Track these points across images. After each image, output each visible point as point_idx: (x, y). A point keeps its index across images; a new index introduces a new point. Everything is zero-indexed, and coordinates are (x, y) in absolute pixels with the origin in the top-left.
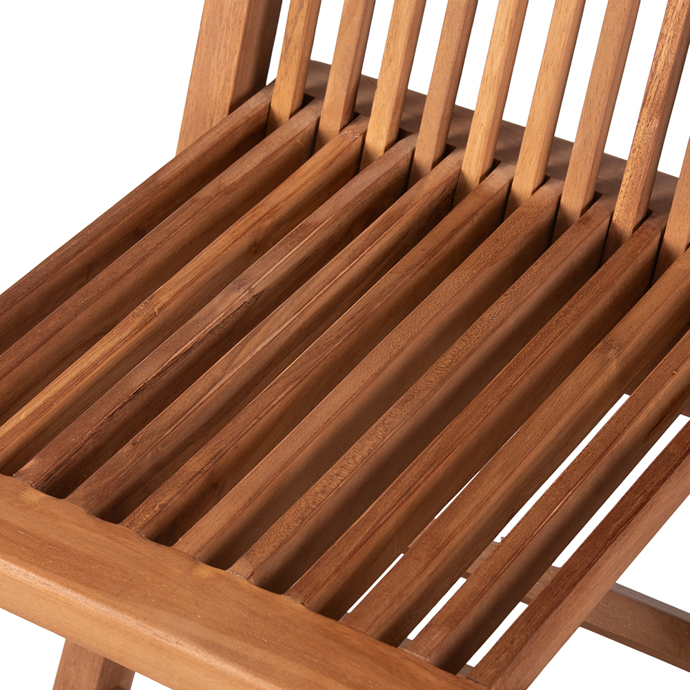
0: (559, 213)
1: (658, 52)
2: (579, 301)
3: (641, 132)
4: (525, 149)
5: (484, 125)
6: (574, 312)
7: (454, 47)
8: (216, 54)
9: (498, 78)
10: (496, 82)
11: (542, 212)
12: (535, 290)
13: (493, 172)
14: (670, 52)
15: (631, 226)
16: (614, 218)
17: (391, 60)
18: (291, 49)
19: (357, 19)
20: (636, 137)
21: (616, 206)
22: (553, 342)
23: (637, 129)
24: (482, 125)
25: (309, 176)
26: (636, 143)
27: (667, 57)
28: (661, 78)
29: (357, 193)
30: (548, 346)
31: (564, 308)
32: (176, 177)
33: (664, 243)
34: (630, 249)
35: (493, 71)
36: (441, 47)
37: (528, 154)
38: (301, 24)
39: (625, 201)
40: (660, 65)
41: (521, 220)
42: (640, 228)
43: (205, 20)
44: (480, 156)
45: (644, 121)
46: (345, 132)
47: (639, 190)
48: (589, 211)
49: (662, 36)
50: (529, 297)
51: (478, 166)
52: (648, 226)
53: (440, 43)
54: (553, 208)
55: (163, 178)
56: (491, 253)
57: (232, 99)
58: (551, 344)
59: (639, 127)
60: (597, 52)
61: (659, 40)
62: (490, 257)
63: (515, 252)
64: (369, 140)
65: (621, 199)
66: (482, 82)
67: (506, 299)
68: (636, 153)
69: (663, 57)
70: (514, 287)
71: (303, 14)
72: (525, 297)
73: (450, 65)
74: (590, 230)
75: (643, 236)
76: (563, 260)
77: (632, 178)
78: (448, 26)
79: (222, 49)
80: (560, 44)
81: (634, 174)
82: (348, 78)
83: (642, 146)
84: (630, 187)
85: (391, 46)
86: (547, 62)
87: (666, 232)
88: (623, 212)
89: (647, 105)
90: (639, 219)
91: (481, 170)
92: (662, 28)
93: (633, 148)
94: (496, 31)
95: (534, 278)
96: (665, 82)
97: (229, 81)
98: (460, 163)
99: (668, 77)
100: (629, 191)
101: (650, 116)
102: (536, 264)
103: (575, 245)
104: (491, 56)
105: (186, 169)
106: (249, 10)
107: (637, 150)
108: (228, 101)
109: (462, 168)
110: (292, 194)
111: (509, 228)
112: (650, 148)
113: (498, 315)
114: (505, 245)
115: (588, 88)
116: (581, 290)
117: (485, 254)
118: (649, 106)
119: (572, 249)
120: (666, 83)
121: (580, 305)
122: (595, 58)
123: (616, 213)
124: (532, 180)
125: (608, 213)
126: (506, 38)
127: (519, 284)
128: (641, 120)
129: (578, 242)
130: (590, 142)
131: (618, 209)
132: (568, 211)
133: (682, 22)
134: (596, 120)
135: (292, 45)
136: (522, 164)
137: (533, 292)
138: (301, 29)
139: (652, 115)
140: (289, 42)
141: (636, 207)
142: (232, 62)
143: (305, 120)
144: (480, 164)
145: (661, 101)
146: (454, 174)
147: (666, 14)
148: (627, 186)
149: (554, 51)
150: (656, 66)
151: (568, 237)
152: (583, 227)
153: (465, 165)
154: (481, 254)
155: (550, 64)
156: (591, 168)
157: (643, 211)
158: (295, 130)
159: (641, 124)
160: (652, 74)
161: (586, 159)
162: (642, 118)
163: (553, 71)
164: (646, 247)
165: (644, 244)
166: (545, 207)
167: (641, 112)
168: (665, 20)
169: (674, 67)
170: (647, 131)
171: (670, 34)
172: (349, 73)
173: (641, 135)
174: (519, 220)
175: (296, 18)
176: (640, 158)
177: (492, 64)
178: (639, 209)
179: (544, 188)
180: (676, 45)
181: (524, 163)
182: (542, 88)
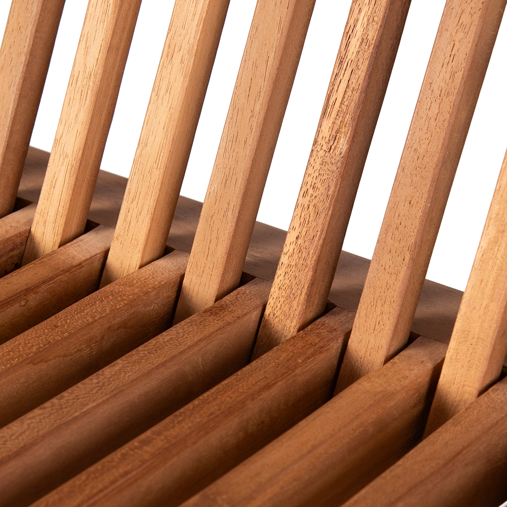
0: (179, 302)
1: (352, 22)
2: (174, 427)
3: (319, 161)
4: (132, 195)
5: (70, 156)
6: (159, 443)
7: (30, 27)
9: (95, 75)
10: (91, 84)
11: (147, 293)
12: (98, 405)
13: (81, 238)
14: (371, 20)
15: (294, 324)
16: (267, 312)
20: (310, 171)
21: (272, 290)
22: (106, 488)
23: (311, 156)
24: (67, 156)
26: (309, 180)
27: (366, 29)
28: (353, 66)
30: (96, 494)
31: (143, 436)
33: (347, 353)
34: (284, 356)
35: (88, 66)
36: (10, 29)
37: (135, 203)
39: (287, 282)
40: (355, 43)
41: (105, 302)
42: (310, 327)
44: (61, 209)
45: (323, 142)
47: (311, 262)
48: (227, 297)
50: (84, 414)
51: (57, 224)
52: (323, 325)
53: (8, 23)
54: (172, 293)
56: (39, 344)
58: (101, 491)
59: (315, 152)
60: (252, 26)
62: (34, 349)
63: (87, 351)
65: (281, 278)
67: (41, 414)
68: (308, 198)
69: (359, 29)
70: (62, 397)
72: (77, 414)
74: (221, 324)
75: (312, 338)
76: (163, 364)
77: (300, 241)
80: (194, 15)
81: (303, 233)
83: (319, 185)
84: (295, 256)
86: (172, 47)
87: (352, 335)
88: (282, 300)
89: (330, 115)
91: (61, 231)
93: (304, 189)
95: (103, 385)
98: (30, 222)
99: (367, 63)
100: (293, 263)
101: (334, 133)
102: (114, 366)
103: (189, 343)
107: (311, 191)
109: (33, 229)
111: (83, 311)
112: (332, 189)
113: (17, 438)
114: (66, 334)
115: (236, 87)
116: (182, 410)
117: (26, 344)
118: (334, 115)
119: (182, 348)
120: (363, 74)
121: (173, 432)
122: (250, 36)
123: (271, 301)
124: (141, 247)
125: (259, 302)
126: (111, 9)
127: (72, 393)
128: (319, 140)
129: (196, 339)
130: (234, 181)
131: (275, 296)
132: (194, 299)
134: (245, 142)
136: (125, 220)
137: (95, 407)
139: (337, 132)
141: (304, 291)
145: (353, 105)
146: (16, 236)
148: (292, 255)
149: (183, 27)
150: (347, 45)
151: (181, 331)
152: (210, 318)
153: (38, 223)
154: (19, 344)
155: (176, 50)
156: (234, 224)
157: (317, 301)
159: (319, 148)
160: (341, 60)
161: (228, 209)
162: (321, 136)
163: (182, 62)
164: (313, 355)
165: (311, 351)
166: (154, 288)
167: (320, 126)
170: (328, 160)
173: (317, 166)
174: (102, 301)
176: (315, 206)
177: (86, 54)
178: (309, 295)
179: (161, 263)
180: (383, 9)
181: (128, 219)
182: (162, 91)
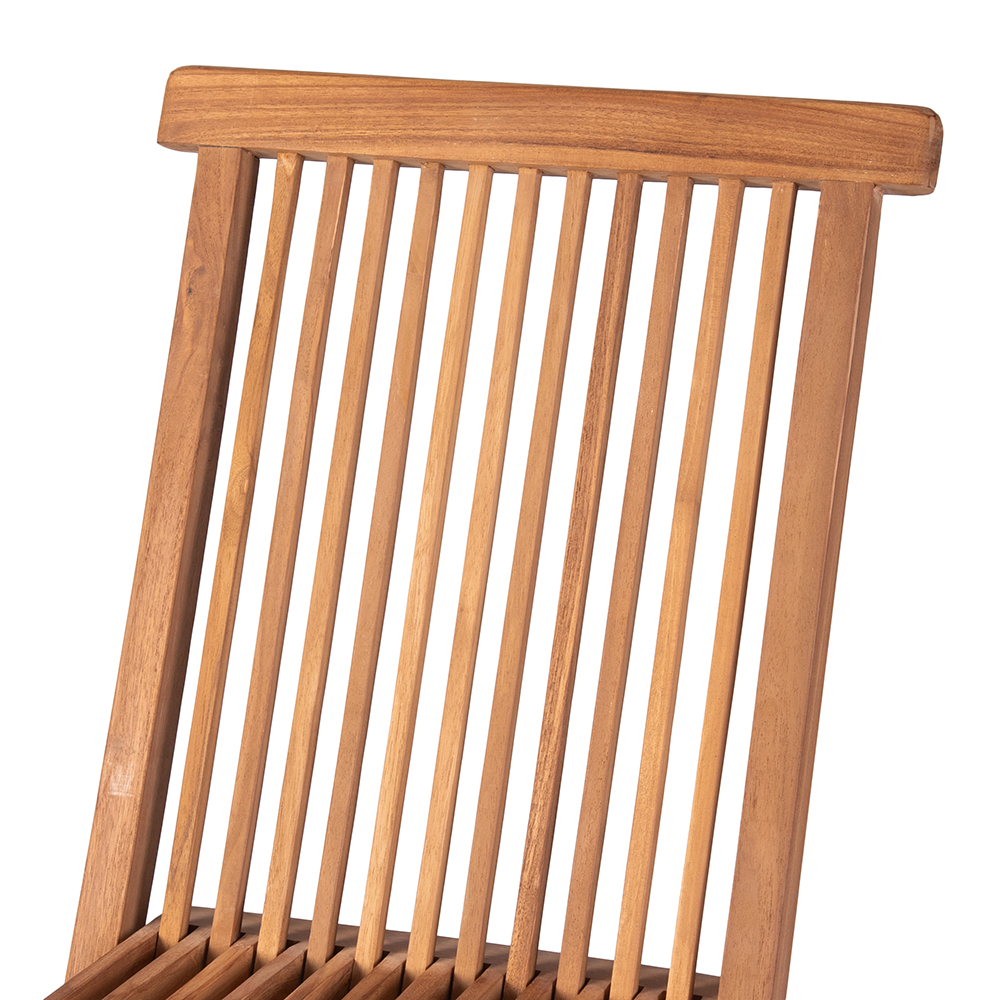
0: (454, 983)
5: (374, 914)
7: (339, 848)
8: (102, 894)
9: (384, 869)
10: (382, 873)
13: (385, 959)
14: (542, 819)
15: (524, 982)
16: (507, 979)
17: (277, 871)
18: (178, 878)
19: (242, 838)
20: (520, 900)
21: (508, 967)
23: (519, 893)
24: (372, 914)
25: (214, 973)
26: (520, 905)
27: (540, 824)
28: (536, 843)
29: (264, 980)
32: (86, 985)
33: (556, 992)
36: (326, 851)
37: (419, 934)
38: (187, 852)
39: (516, 960)
40: (535, 832)
42: (532, 983)
43: (90, 864)
44: (372, 945)
45: (525, 884)
46: (236, 945)
47: (528, 948)
48: (482, 976)
49: (533, 806)
51: (371, 953)
52: (539, 982)
53: (325, 847)
54: (448, 978)
55: (76, 985)
57: (120, 933)
61: (532, 810)
64: (260, 949)
65: (512, 959)
66: (369, 875)
68: (521, 914)
69: (537, 824)
71: (189, 842)
73: (337, 865)
74: (486, 989)
75: (538, 987)
77: (520, 938)
78: (331, 830)
79: (109, 888)
80: (440, 828)
81: (522, 933)
82: (236, 894)
83: (526, 906)
84: (519, 946)
85: (277, 858)
87: (557, 982)
88: (515, 971)
89: (527, 869)
90: (531, 977)
91: (374, 957)
92: (533, 799)
93: (518, 910)
94: (378, 828)
96: (541, 845)
97: (117, 916)
98: (353, 956)
99: (543, 840)
100: (518, 950)
104: (375, 850)
105: (94, 979)
106: (135, 847)
107: (522, 911)
108: (117, 936)
109: (356, 958)
110: (203, 986)
118: (529, 870)
122: (474, 835)
123: (508, 974)
124: (425, 957)
125: (501, 975)
126: (389, 832)
130: (476, 913)
131: (510, 969)
133: (551, 791)
134: (480, 890)
135: (179, 873)
136: (413, 944)
138: (187, 857)
139: (532, 878)
140: (175, 871)
142: (119, 897)
143: (196, 940)
144: (373, 951)
145: (538, 863)
146: (348, 964)
147: (535, 786)
149: (434, 836)
150: (531, 833)
155: (432, 848)
156: (480, 935)
158: (188, 947)
159: (523, 888)
160: (528, 841)
161: (475, 927)
162: (523, 881)
163: (436, 854)
165: (539, 994)
167: (522, 876)
168: (535, 792)
169: (547, 832)
170: (529, 893)
171: (541, 803)
172: (237, 890)
173: (524, 898)
175: (181, 848)
176: (526, 918)
180: (547, 812)
181: (416, 942)
182: (427, 871)
